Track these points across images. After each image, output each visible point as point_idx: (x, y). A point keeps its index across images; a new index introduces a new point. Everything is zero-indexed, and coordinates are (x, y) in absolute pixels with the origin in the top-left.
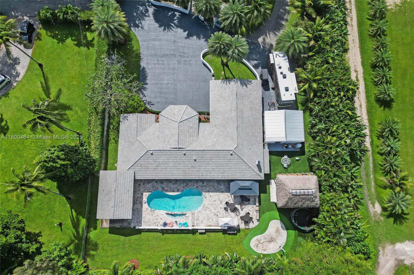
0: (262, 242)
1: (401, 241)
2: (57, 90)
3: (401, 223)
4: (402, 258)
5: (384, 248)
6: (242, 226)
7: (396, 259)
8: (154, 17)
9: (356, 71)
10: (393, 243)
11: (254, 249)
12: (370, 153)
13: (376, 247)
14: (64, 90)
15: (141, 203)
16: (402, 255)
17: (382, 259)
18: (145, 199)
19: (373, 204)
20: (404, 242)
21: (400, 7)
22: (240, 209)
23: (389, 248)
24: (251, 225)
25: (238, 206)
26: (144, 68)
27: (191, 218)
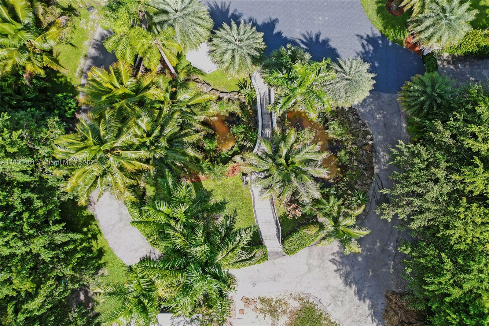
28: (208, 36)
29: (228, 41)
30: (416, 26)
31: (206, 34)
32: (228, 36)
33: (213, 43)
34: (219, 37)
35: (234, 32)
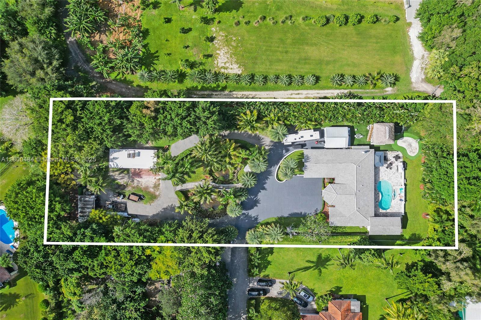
0: (411, 150)
1: (411, 78)
2: (307, 263)
3: (399, 78)
4: (421, 79)
5: (414, 88)
6: (402, 160)
7: (422, 82)
8: (249, 210)
9: (292, 94)
10: (411, 83)
11: (415, 154)
12: (351, 90)
13: (414, 92)
14: (307, 259)
15: (386, 213)
16: (419, 79)
17: (421, 89)
18: (384, 211)
19: (386, 91)
20: (411, 77)
21: (240, 65)
22: (390, 161)
23: (414, 85)
24: (401, 155)
25: (389, 163)
26: (290, 215)
27: (397, 187)
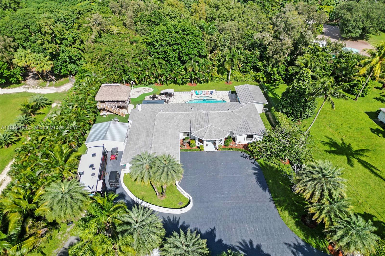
26: (264, 189)
28: (160, 242)
29: (177, 247)
30: (332, 236)
31: (159, 240)
32: (177, 242)
33: (164, 248)
34: (168, 243)
35: (182, 239)
